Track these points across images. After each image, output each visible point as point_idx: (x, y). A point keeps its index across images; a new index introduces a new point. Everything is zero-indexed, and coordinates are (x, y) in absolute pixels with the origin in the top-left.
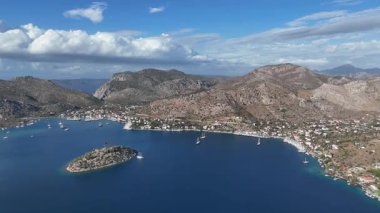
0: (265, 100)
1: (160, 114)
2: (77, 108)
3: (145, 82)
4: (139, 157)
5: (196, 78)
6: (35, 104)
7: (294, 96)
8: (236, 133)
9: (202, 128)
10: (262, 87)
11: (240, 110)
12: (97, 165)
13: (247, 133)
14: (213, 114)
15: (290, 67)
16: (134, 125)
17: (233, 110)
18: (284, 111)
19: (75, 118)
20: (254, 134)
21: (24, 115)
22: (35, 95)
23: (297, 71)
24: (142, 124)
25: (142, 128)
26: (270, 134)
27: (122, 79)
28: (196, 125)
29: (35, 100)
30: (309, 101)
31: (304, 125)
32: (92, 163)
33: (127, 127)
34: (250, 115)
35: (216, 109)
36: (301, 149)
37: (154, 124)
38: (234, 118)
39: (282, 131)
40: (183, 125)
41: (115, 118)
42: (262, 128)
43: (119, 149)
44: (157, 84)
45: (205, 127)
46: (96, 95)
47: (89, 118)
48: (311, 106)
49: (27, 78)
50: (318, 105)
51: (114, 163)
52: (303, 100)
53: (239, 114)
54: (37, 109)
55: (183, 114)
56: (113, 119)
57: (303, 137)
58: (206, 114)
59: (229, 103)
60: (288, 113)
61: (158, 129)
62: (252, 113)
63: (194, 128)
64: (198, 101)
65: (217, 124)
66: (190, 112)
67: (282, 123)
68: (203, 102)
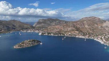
0: (86, 26)
1: (51, 30)
2: (27, 29)
3: (48, 22)
4: (41, 44)
5: (63, 21)
6: (14, 27)
7: (96, 25)
8: (76, 37)
9: (64, 35)
10: (85, 22)
11: (78, 29)
12: (25, 46)
13: (80, 37)
14: (68, 30)
15: (93, 18)
16: (42, 34)
17: (75, 29)
18: (93, 30)
19: (25, 31)
20: (83, 37)
21: (10, 30)
22: (15, 25)
23: (96, 19)
24: (45, 33)
25: (45, 35)
26: (89, 37)
27: (41, 21)
28: (62, 34)
29: (15, 26)
30: (102, 27)
31: (101, 35)
32: (23, 45)
33: (40, 34)
34: (81, 31)
35: (69, 29)
36: (102, 43)
38: (75, 32)
39: (93, 36)
40: (58, 34)
41: (37, 32)
42: (86, 35)
43: (34, 41)
44: (51, 22)
45: (65, 35)
46: (33, 26)
47: (29, 31)
48: (103, 28)
49: (13, 20)
50: (105, 28)
51: (32, 45)
52: (100, 27)
53: (77, 31)
54: (14, 29)
55: (58, 30)
56: (36, 32)
57: (101, 38)
58: (66, 30)
59: (74, 27)
60: (95, 31)
61: (50, 35)
62: (82, 30)
63: (62, 35)
64: (63, 26)
65: (69, 34)
66: (61, 30)
67: (93, 34)
68: (65, 26)
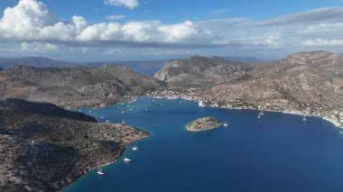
0: (305, 87)
1: (221, 96)
7: (329, 84)
8: (284, 112)
9: (257, 108)
11: (285, 95)
13: (293, 112)
14: (264, 97)
15: (323, 54)
16: (205, 103)
17: (280, 95)
18: (320, 95)
20: (299, 113)
24: (210, 103)
25: (212, 106)
26: (312, 111)
28: (252, 105)
30: (342, 88)
31: (339, 107)
33: (201, 105)
34: (294, 99)
35: (267, 94)
36: (337, 124)
37: (220, 103)
38: (281, 100)
39: (321, 111)
40: (241, 105)
42: (304, 108)
45: (259, 107)
47: (169, 97)
52: (337, 87)
53: (285, 98)
55: (240, 96)
56: (186, 98)
57: (338, 116)
58: (259, 97)
59: (277, 89)
60: (325, 97)
61: (223, 107)
62: (294, 96)
63: (251, 108)
64: (251, 87)
65: (268, 105)
66: (245, 95)
67: (320, 106)
68: (255, 87)
